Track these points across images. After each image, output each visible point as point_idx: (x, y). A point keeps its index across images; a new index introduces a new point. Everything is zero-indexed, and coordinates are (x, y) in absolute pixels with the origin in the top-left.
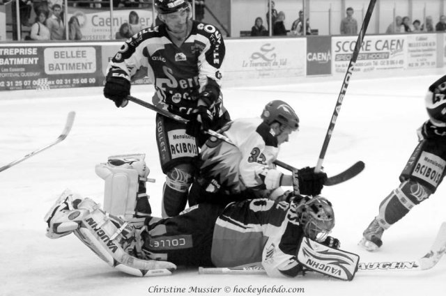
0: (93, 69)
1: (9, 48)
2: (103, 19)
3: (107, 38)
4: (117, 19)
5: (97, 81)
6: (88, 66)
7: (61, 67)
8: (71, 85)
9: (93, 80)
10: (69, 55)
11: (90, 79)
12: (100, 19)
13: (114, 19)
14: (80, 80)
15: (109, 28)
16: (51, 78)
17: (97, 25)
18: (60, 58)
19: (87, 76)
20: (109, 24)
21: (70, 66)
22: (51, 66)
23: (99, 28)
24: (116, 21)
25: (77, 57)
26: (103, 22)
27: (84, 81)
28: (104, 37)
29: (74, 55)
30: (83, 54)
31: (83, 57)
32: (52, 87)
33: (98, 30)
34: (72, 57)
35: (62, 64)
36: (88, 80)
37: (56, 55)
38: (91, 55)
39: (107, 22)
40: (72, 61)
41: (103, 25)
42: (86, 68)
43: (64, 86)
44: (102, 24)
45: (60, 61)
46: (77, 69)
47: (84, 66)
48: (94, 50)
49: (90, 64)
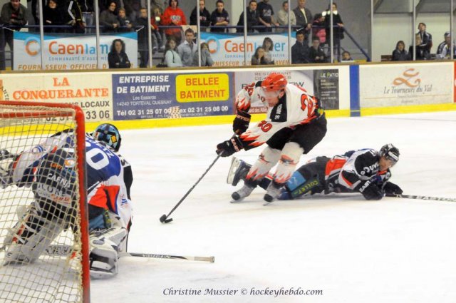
0: (226, 97)
1: (140, 75)
2: (236, 45)
3: (240, 65)
4: (251, 44)
5: (230, 109)
6: (221, 93)
7: (192, 94)
8: (203, 114)
9: (225, 108)
10: (202, 82)
11: (223, 107)
12: (234, 44)
13: (248, 45)
14: (212, 108)
15: (243, 53)
16: (183, 106)
17: (230, 51)
18: (192, 85)
19: (220, 104)
20: (243, 49)
21: (203, 94)
22: (183, 94)
23: (232, 53)
24: (250, 46)
25: (210, 84)
26: (237, 47)
27: (217, 109)
28: (238, 63)
29: (207, 82)
30: (215, 81)
31: (215, 84)
32: (183, 115)
33: (231, 56)
34: (205, 84)
35: (195, 92)
36: (221, 108)
37: (188, 82)
38: (224, 82)
39: (240, 47)
40: (204, 88)
41: (237, 51)
42: (218, 95)
43: (195, 114)
44: (235, 49)
45: (191, 88)
46: (210, 96)
47: (217, 93)
48: (226, 77)
49: (223, 91)
